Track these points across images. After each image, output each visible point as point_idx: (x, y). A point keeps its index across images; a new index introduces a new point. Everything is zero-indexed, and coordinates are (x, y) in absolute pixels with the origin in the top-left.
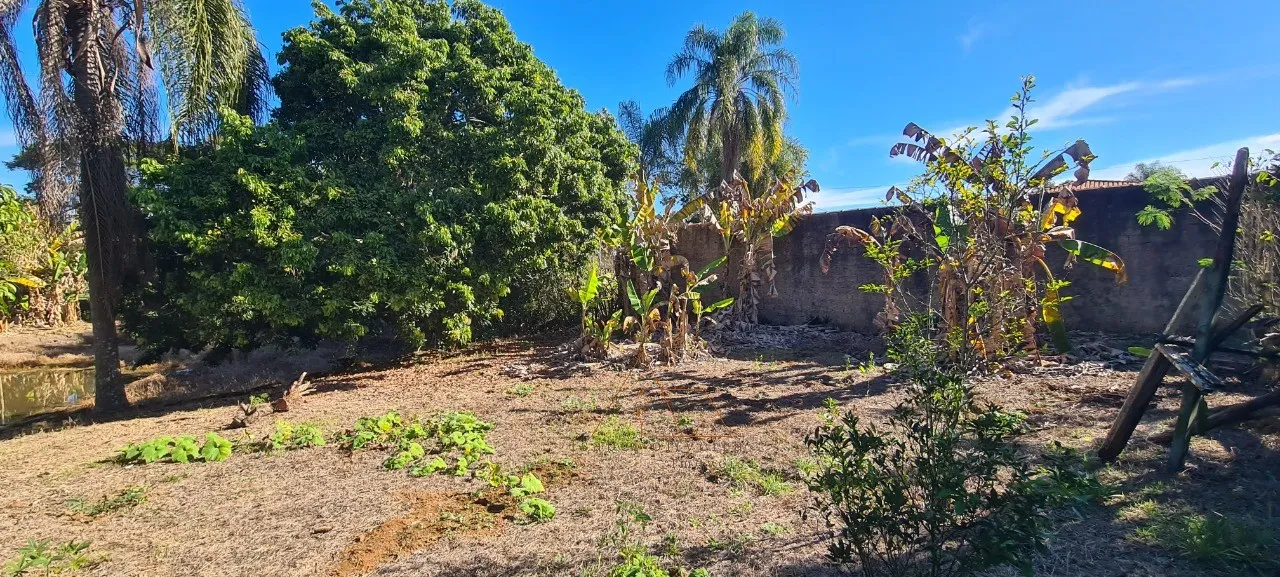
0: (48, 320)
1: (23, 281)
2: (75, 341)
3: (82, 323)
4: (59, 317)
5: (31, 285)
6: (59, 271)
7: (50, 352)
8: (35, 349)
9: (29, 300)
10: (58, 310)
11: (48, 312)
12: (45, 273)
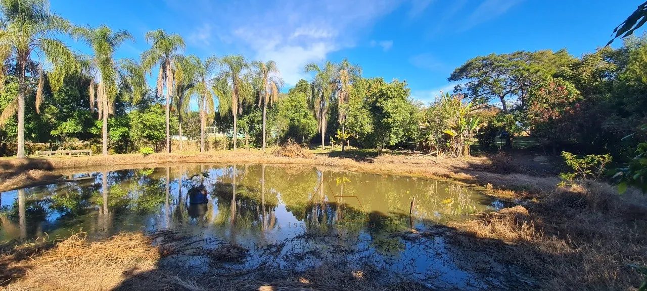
0: (456, 153)
1: (448, 132)
2: (465, 166)
3: (470, 156)
4: (461, 152)
5: (451, 134)
6: (463, 128)
7: (455, 170)
8: (450, 167)
9: (450, 142)
10: (460, 148)
11: (457, 149)
12: (457, 128)
